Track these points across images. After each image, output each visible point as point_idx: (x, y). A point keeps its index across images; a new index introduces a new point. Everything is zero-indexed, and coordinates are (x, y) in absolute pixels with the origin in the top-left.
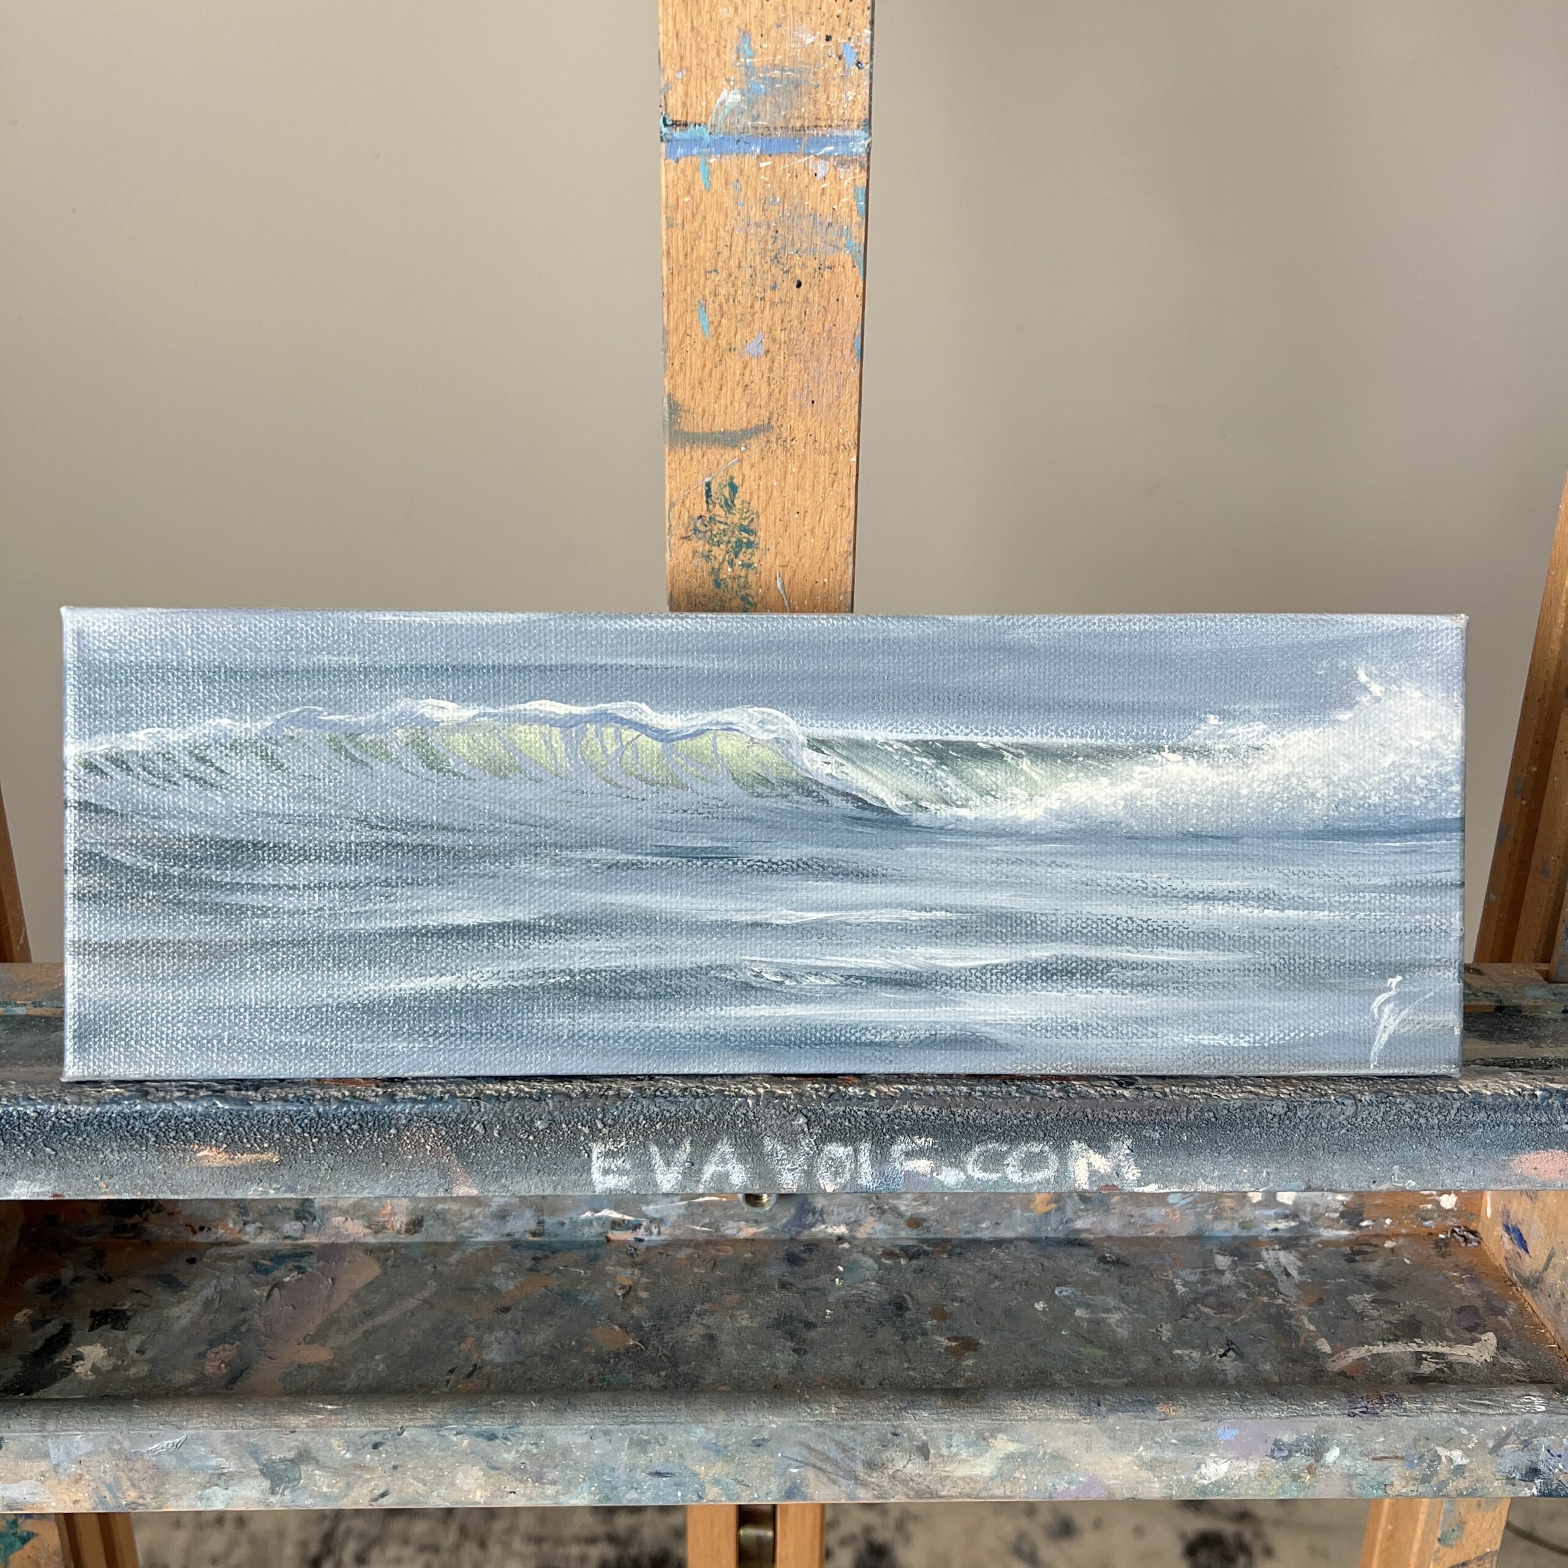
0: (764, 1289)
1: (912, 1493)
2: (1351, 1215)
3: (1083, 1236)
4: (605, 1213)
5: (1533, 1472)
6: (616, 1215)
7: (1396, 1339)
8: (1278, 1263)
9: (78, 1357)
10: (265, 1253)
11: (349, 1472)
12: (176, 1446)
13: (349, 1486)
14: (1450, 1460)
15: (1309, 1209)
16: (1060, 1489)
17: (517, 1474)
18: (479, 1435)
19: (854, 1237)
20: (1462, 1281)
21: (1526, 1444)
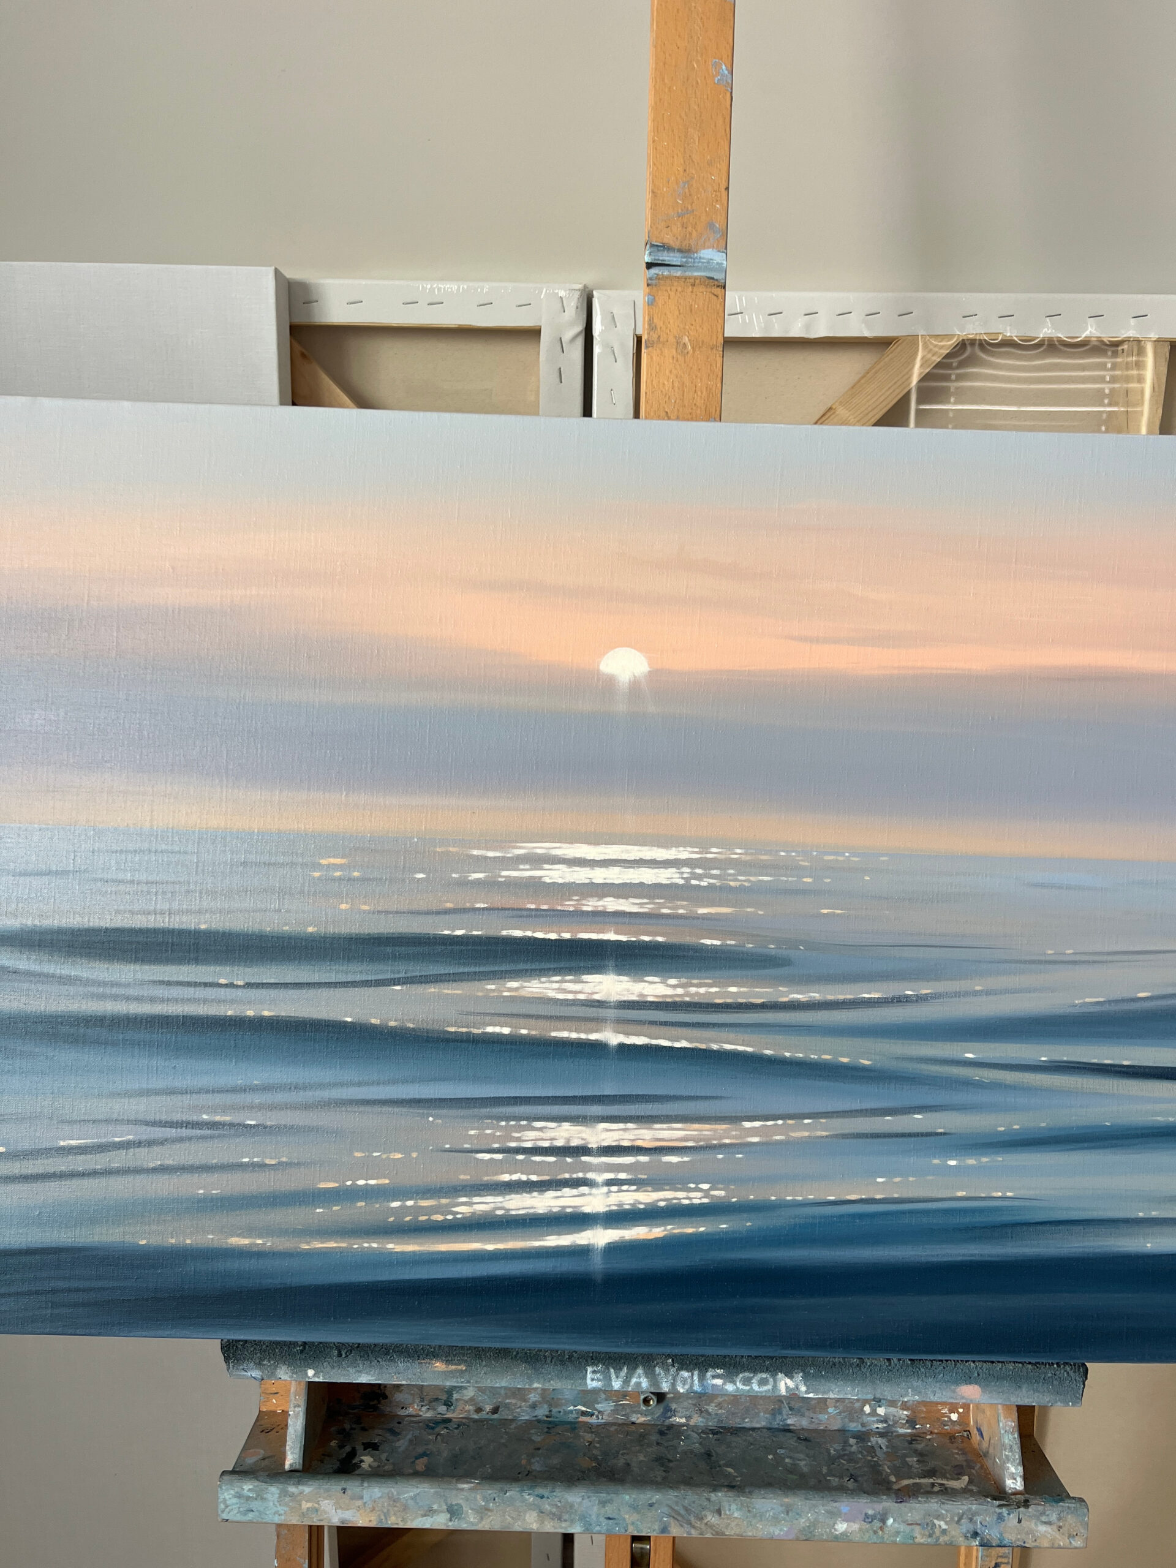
0: (649, 1445)
1: (714, 1533)
2: (911, 1422)
3: (791, 1427)
4: (579, 1407)
5: (975, 1534)
6: (583, 1409)
7: (925, 1477)
8: (877, 1442)
9: (362, 1461)
10: (430, 1420)
11: (483, 1512)
12: (415, 1496)
13: (482, 1519)
14: (940, 1526)
15: (892, 1418)
16: (776, 1533)
17: (551, 1516)
19: (688, 1424)
20: (958, 1454)
21: (971, 1520)
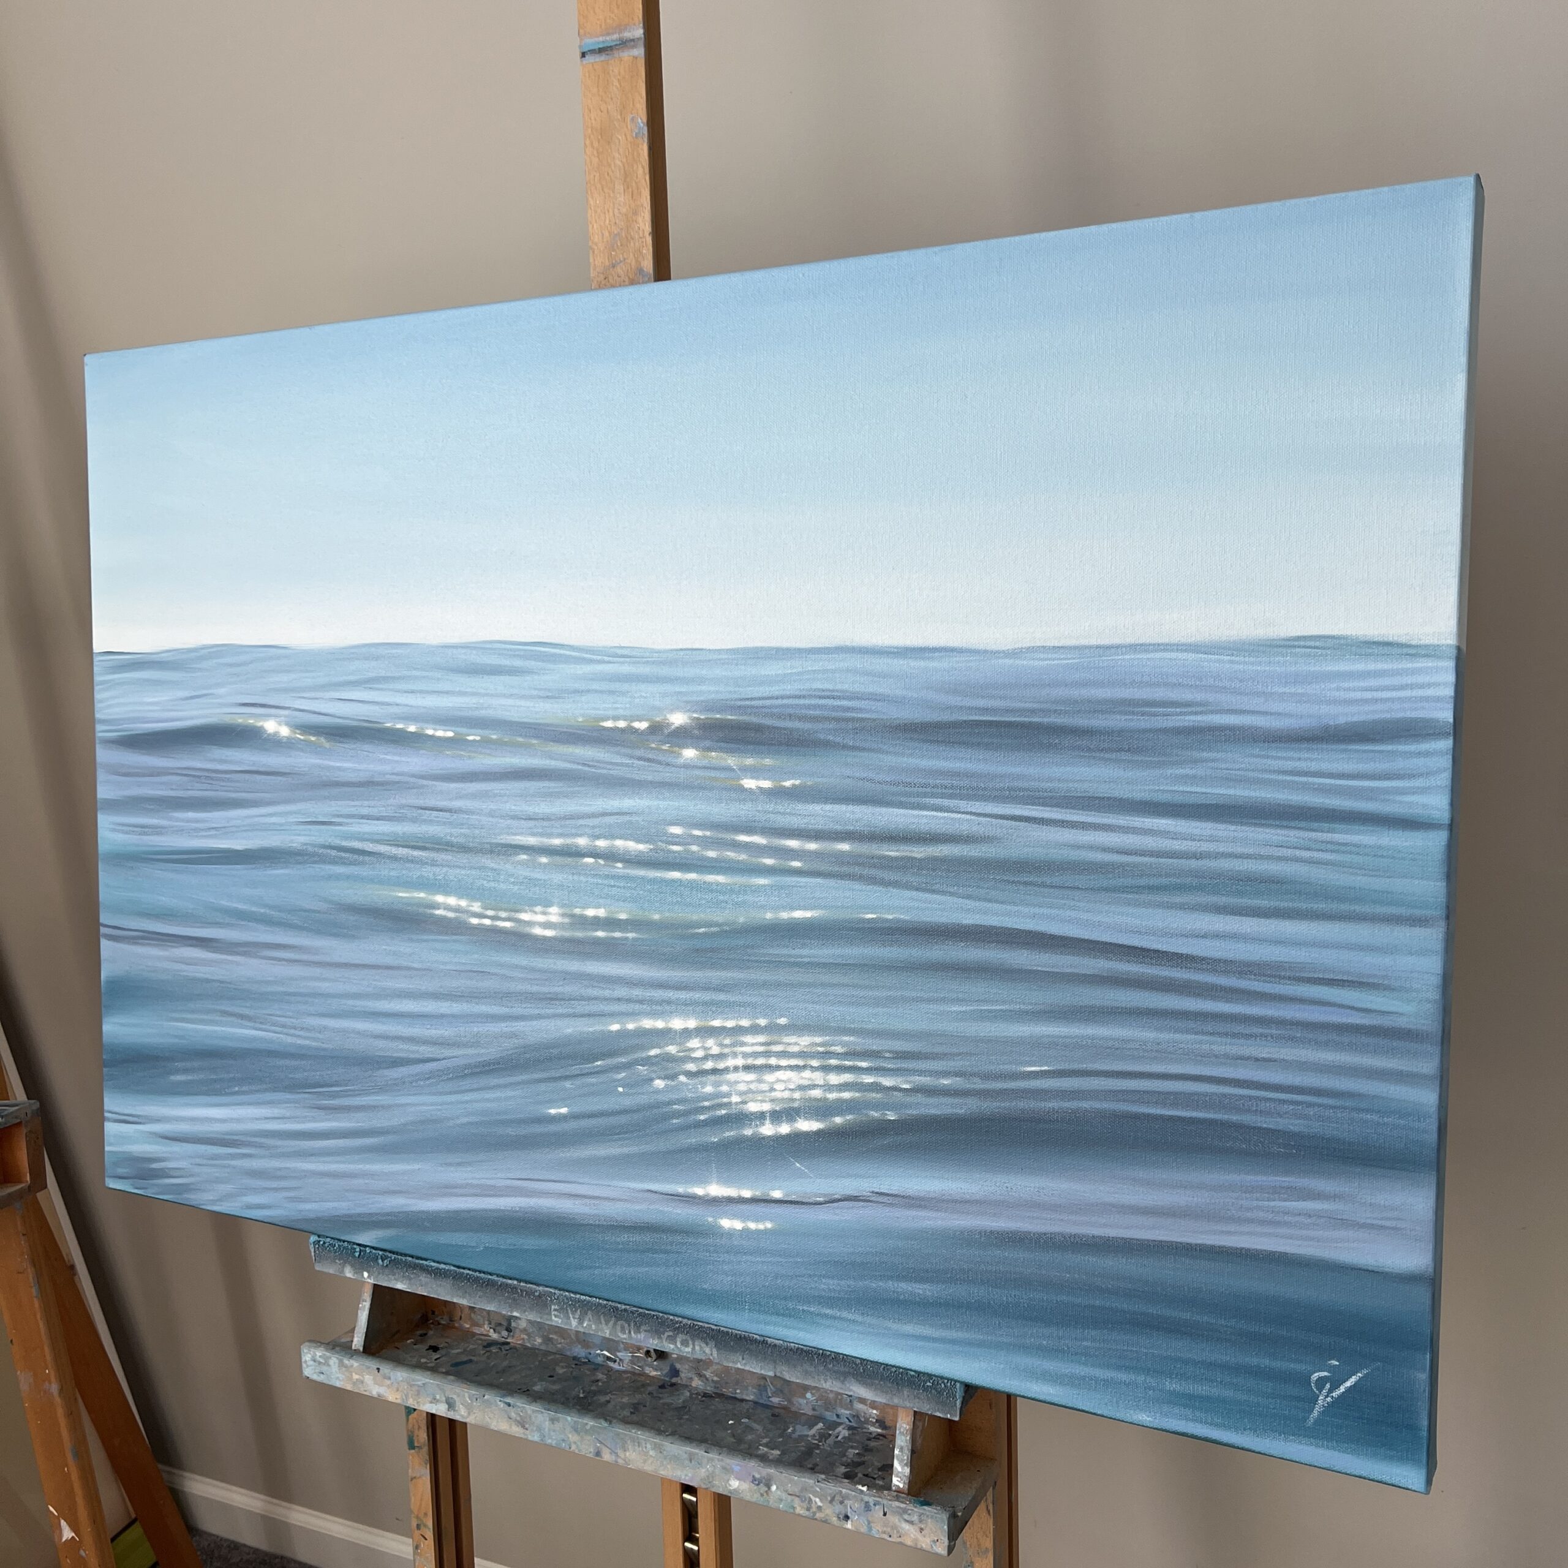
0: (642, 1392)
3: (774, 1405)
4: (605, 1352)
5: (846, 1517)
6: (608, 1354)
10: (491, 1340)
11: (470, 1408)
14: (816, 1503)
15: (863, 1415)
17: (516, 1423)
18: (506, 1403)
19: (688, 1385)
21: (842, 1502)
